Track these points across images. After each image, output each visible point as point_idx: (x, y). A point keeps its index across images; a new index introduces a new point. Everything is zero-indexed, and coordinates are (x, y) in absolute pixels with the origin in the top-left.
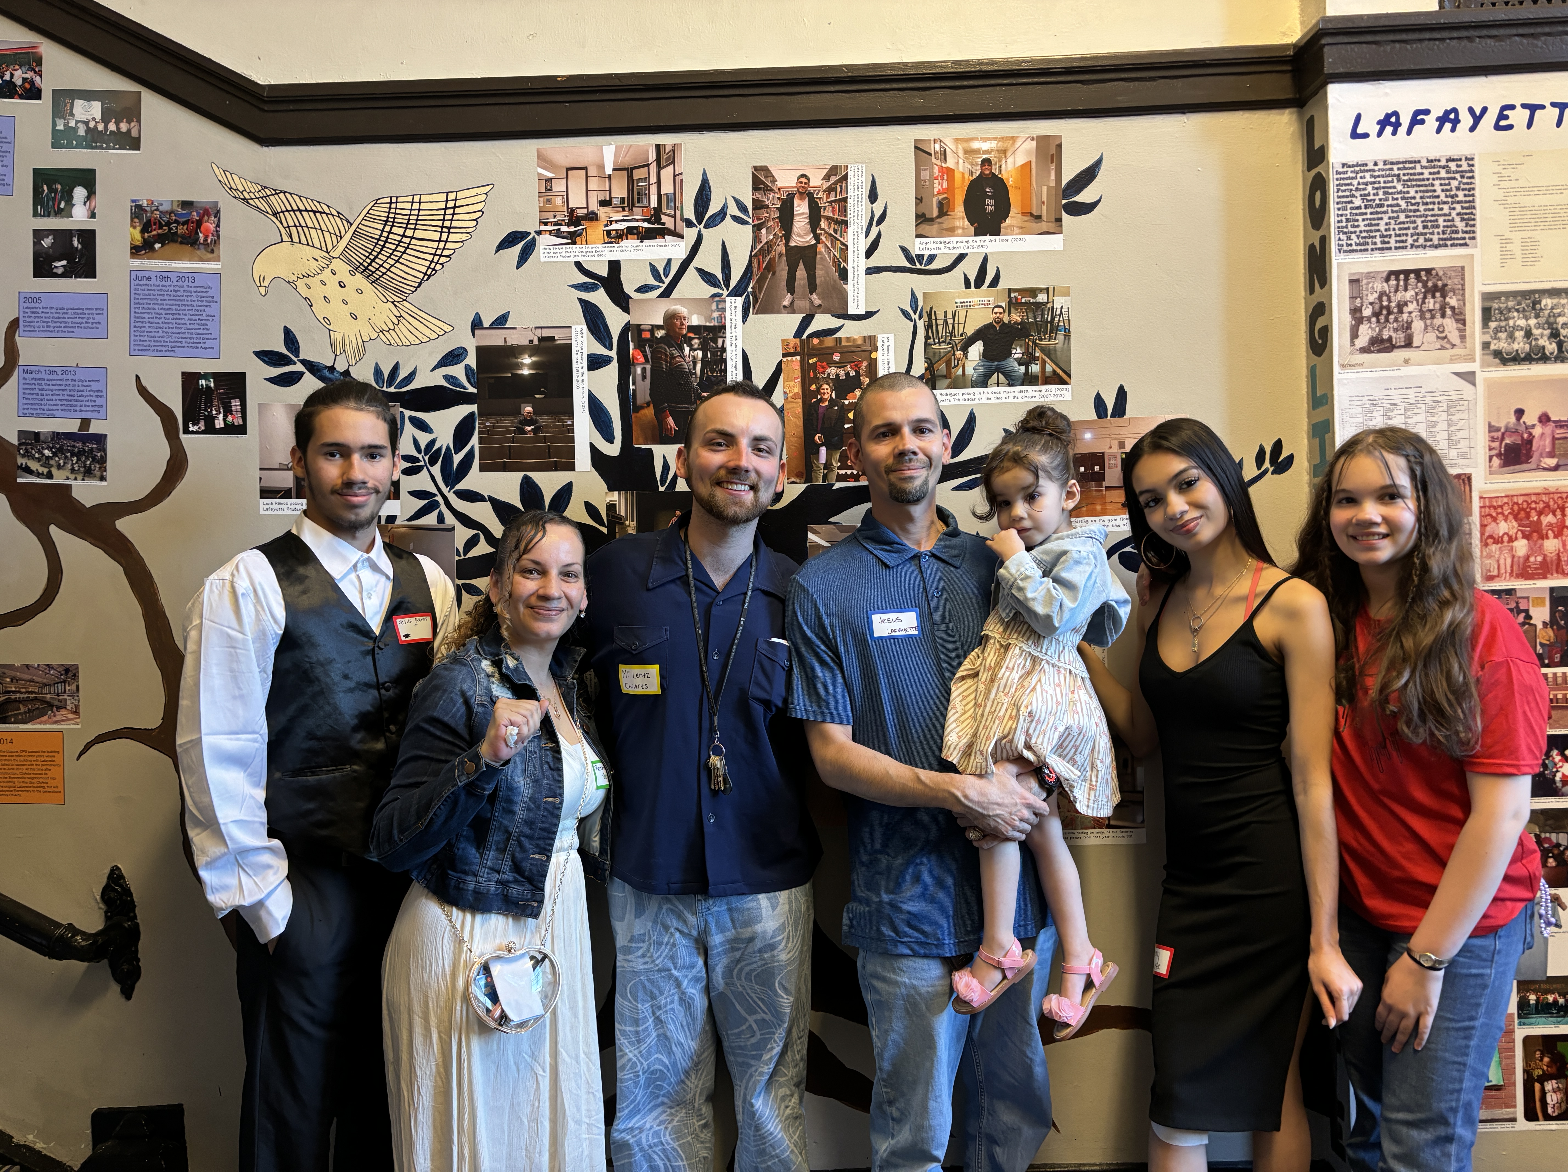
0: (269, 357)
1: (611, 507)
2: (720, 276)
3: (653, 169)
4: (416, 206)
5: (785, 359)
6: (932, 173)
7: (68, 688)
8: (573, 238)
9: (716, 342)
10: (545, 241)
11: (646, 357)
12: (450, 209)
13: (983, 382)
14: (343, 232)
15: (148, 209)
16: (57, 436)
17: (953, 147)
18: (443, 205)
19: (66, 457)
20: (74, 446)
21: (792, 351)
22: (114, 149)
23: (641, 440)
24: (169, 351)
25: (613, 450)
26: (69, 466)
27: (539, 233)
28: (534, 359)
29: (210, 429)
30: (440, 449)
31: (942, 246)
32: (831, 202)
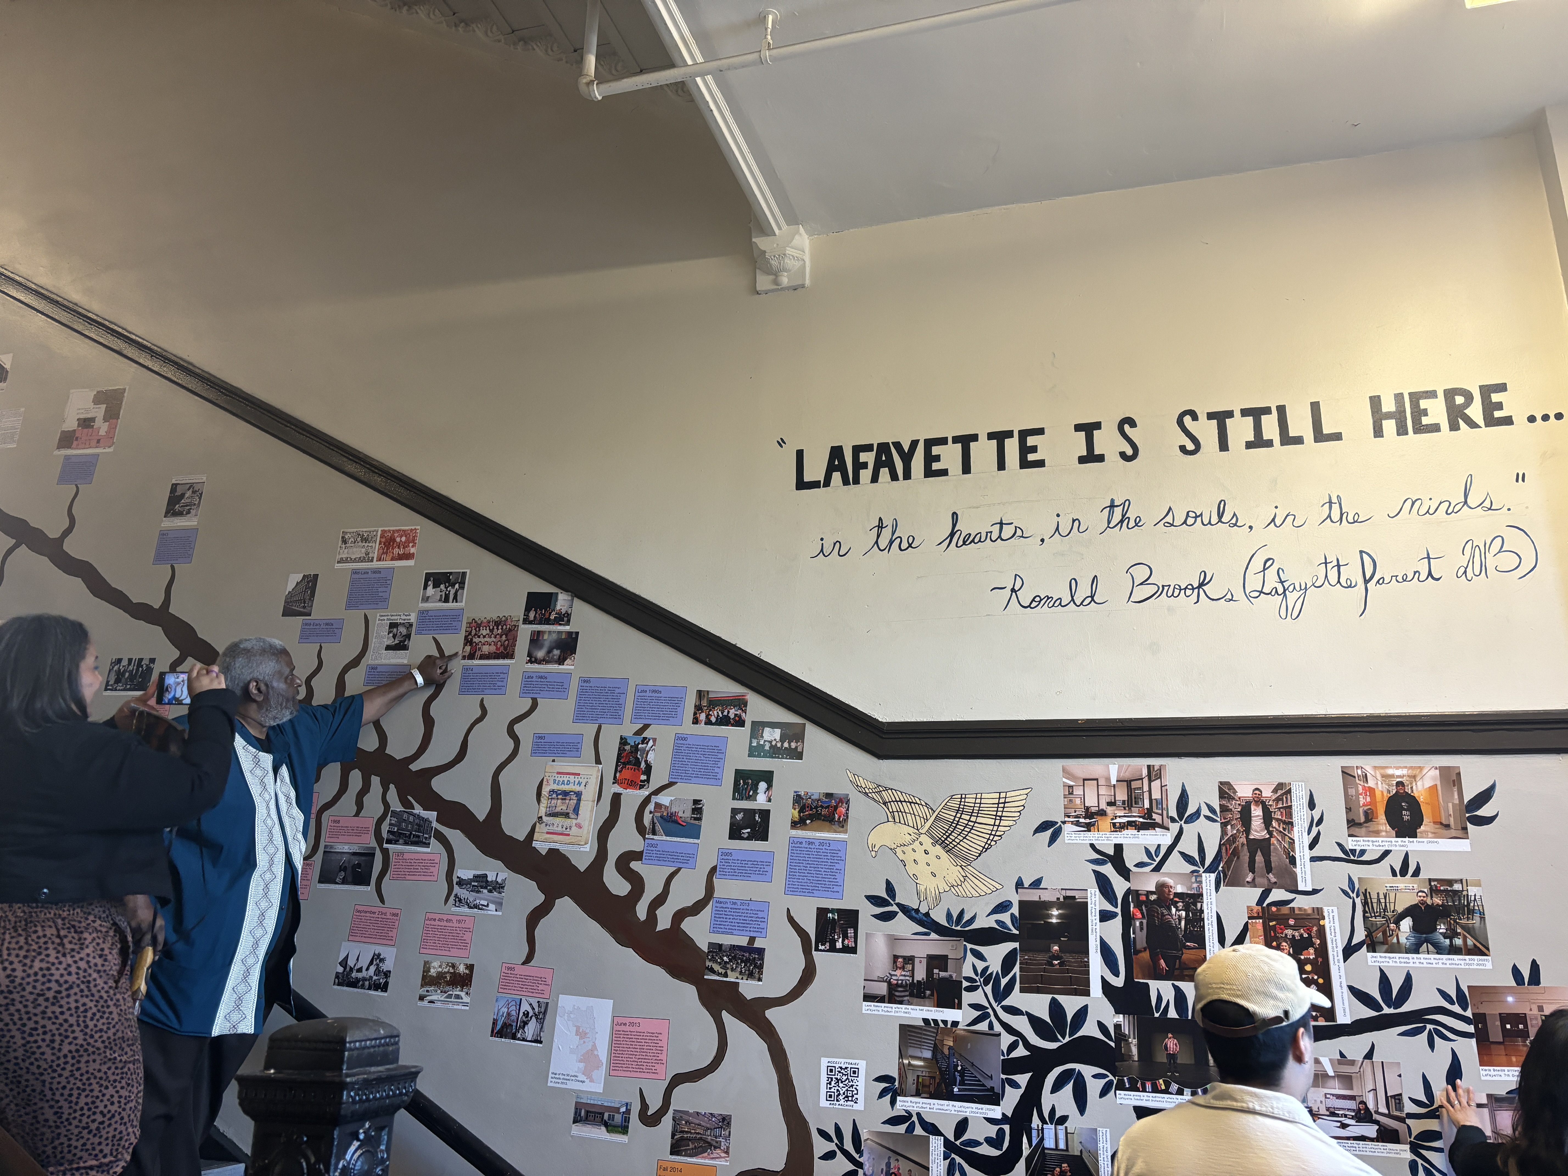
0: (875, 900)
1: (1117, 1027)
2: (1197, 858)
3: (1146, 781)
4: (978, 801)
5: (1250, 921)
6: (1357, 790)
7: (723, 1133)
8: (1088, 827)
9: (1196, 906)
10: (1068, 829)
11: (1142, 914)
12: (1002, 804)
13: (1415, 949)
14: (929, 817)
15: (804, 797)
16: (733, 947)
17: (1373, 773)
18: (996, 801)
19: (738, 963)
20: (743, 955)
21: (1256, 915)
22: (786, 759)
23: (1140, 976)
24: (809, 892)
25: (1118, 982)
26: (739, 969)
27: (1064, 822)
28: (1060, 911)
29: (833, 949)
30: (991, 974)
31: (1370, 843)
32: (1279, 808)
